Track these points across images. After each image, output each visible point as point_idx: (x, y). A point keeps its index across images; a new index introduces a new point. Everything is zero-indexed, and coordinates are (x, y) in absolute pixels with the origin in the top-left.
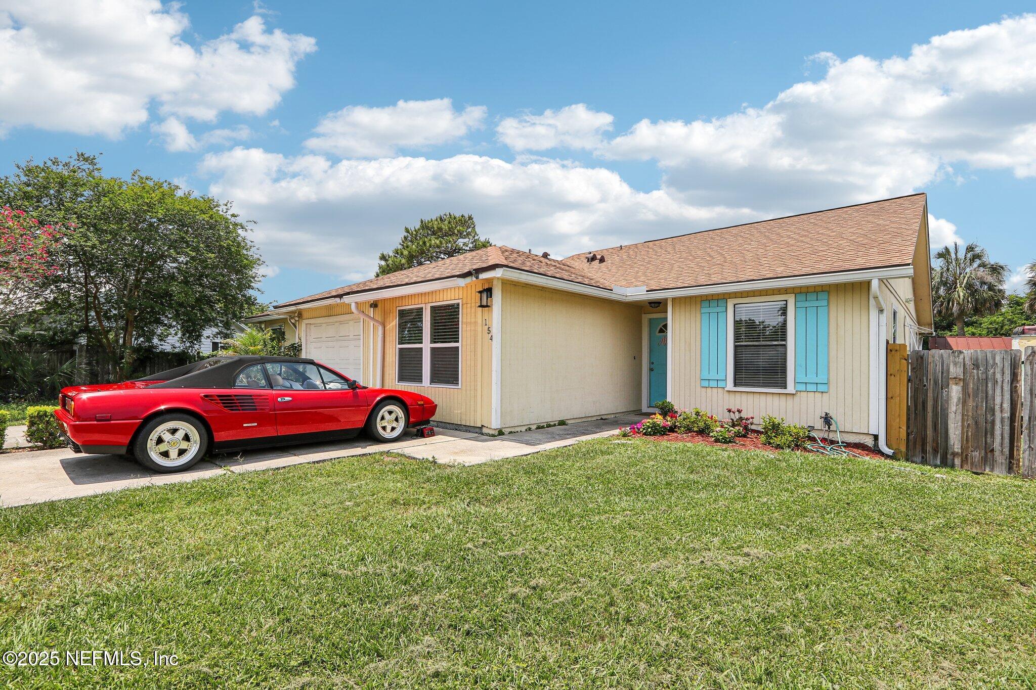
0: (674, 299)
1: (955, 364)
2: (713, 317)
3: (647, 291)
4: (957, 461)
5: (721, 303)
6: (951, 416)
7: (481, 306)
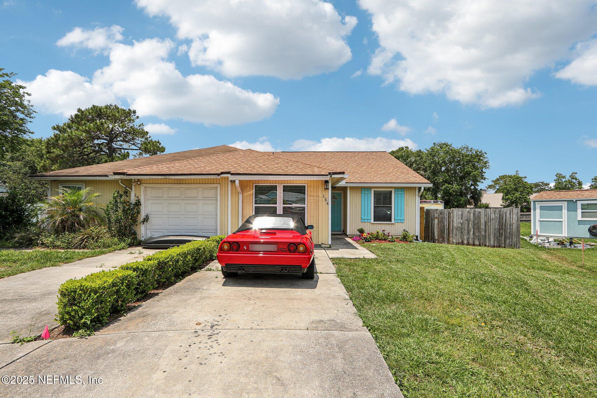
0: (350, 187)
1: (436, 213)
2: (366, 195)
3: (346, 183)
4: (437, 242)
5: (369, 190)
6: (435, 228)
7: (325, 189)
